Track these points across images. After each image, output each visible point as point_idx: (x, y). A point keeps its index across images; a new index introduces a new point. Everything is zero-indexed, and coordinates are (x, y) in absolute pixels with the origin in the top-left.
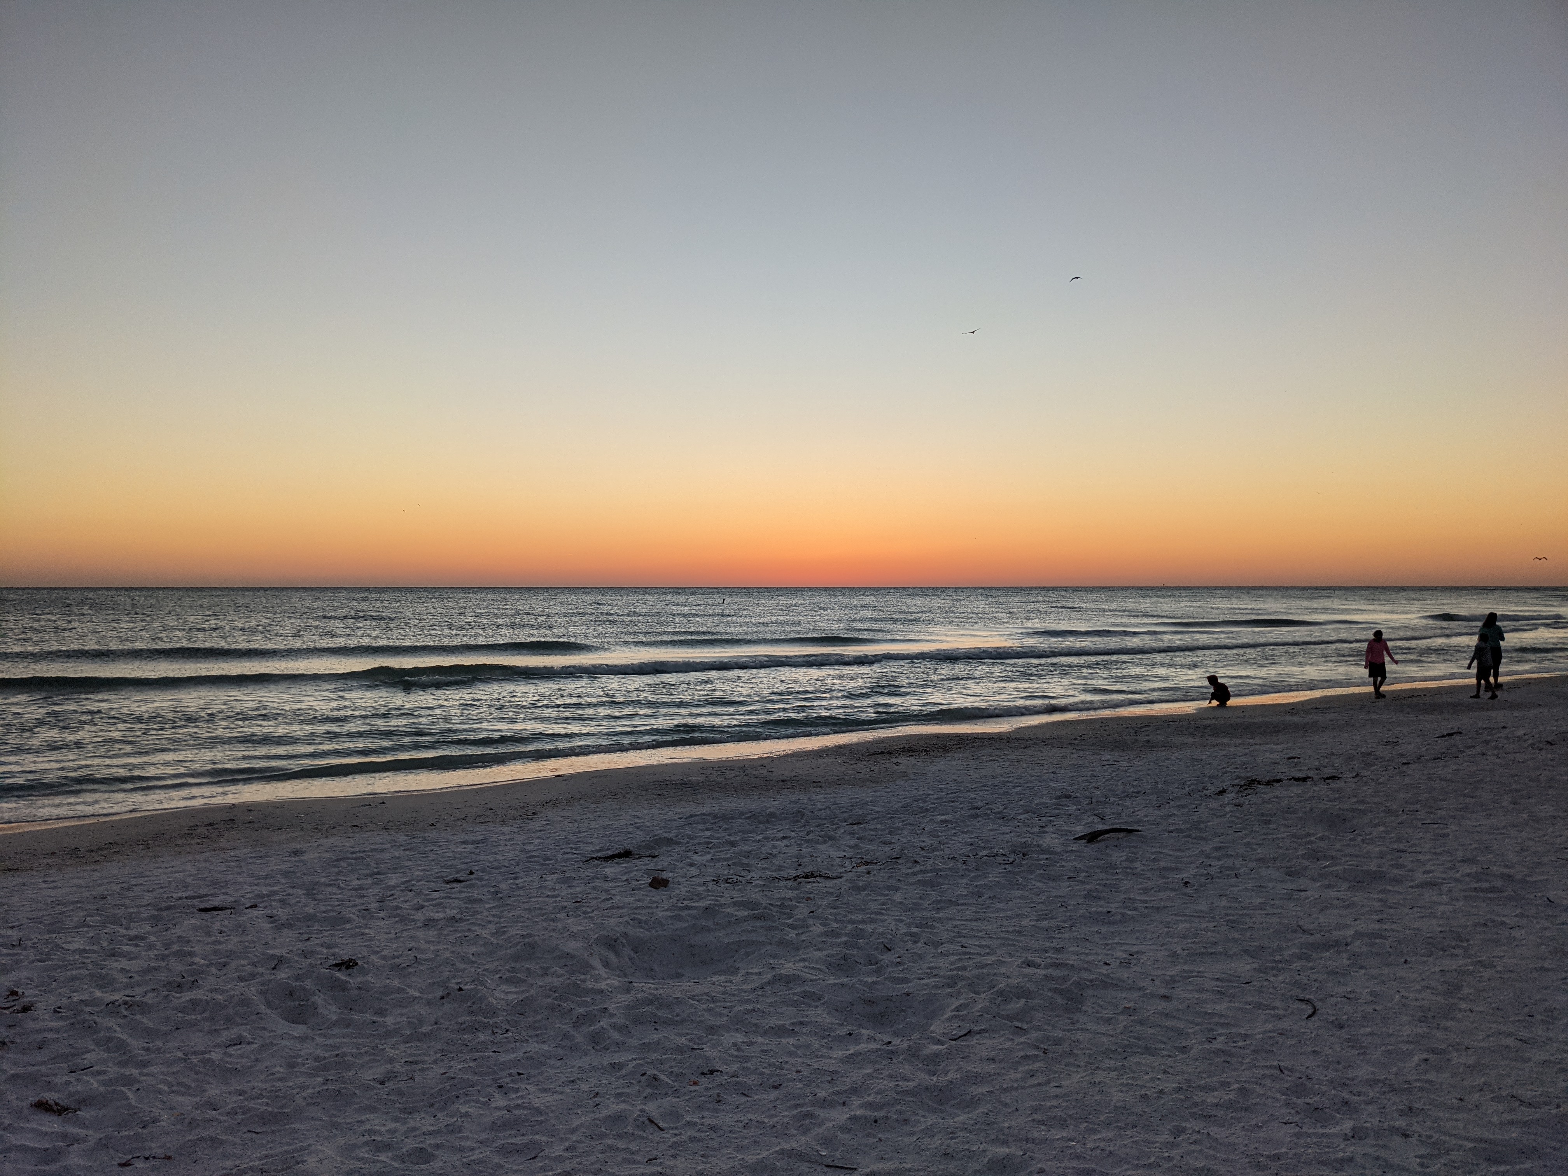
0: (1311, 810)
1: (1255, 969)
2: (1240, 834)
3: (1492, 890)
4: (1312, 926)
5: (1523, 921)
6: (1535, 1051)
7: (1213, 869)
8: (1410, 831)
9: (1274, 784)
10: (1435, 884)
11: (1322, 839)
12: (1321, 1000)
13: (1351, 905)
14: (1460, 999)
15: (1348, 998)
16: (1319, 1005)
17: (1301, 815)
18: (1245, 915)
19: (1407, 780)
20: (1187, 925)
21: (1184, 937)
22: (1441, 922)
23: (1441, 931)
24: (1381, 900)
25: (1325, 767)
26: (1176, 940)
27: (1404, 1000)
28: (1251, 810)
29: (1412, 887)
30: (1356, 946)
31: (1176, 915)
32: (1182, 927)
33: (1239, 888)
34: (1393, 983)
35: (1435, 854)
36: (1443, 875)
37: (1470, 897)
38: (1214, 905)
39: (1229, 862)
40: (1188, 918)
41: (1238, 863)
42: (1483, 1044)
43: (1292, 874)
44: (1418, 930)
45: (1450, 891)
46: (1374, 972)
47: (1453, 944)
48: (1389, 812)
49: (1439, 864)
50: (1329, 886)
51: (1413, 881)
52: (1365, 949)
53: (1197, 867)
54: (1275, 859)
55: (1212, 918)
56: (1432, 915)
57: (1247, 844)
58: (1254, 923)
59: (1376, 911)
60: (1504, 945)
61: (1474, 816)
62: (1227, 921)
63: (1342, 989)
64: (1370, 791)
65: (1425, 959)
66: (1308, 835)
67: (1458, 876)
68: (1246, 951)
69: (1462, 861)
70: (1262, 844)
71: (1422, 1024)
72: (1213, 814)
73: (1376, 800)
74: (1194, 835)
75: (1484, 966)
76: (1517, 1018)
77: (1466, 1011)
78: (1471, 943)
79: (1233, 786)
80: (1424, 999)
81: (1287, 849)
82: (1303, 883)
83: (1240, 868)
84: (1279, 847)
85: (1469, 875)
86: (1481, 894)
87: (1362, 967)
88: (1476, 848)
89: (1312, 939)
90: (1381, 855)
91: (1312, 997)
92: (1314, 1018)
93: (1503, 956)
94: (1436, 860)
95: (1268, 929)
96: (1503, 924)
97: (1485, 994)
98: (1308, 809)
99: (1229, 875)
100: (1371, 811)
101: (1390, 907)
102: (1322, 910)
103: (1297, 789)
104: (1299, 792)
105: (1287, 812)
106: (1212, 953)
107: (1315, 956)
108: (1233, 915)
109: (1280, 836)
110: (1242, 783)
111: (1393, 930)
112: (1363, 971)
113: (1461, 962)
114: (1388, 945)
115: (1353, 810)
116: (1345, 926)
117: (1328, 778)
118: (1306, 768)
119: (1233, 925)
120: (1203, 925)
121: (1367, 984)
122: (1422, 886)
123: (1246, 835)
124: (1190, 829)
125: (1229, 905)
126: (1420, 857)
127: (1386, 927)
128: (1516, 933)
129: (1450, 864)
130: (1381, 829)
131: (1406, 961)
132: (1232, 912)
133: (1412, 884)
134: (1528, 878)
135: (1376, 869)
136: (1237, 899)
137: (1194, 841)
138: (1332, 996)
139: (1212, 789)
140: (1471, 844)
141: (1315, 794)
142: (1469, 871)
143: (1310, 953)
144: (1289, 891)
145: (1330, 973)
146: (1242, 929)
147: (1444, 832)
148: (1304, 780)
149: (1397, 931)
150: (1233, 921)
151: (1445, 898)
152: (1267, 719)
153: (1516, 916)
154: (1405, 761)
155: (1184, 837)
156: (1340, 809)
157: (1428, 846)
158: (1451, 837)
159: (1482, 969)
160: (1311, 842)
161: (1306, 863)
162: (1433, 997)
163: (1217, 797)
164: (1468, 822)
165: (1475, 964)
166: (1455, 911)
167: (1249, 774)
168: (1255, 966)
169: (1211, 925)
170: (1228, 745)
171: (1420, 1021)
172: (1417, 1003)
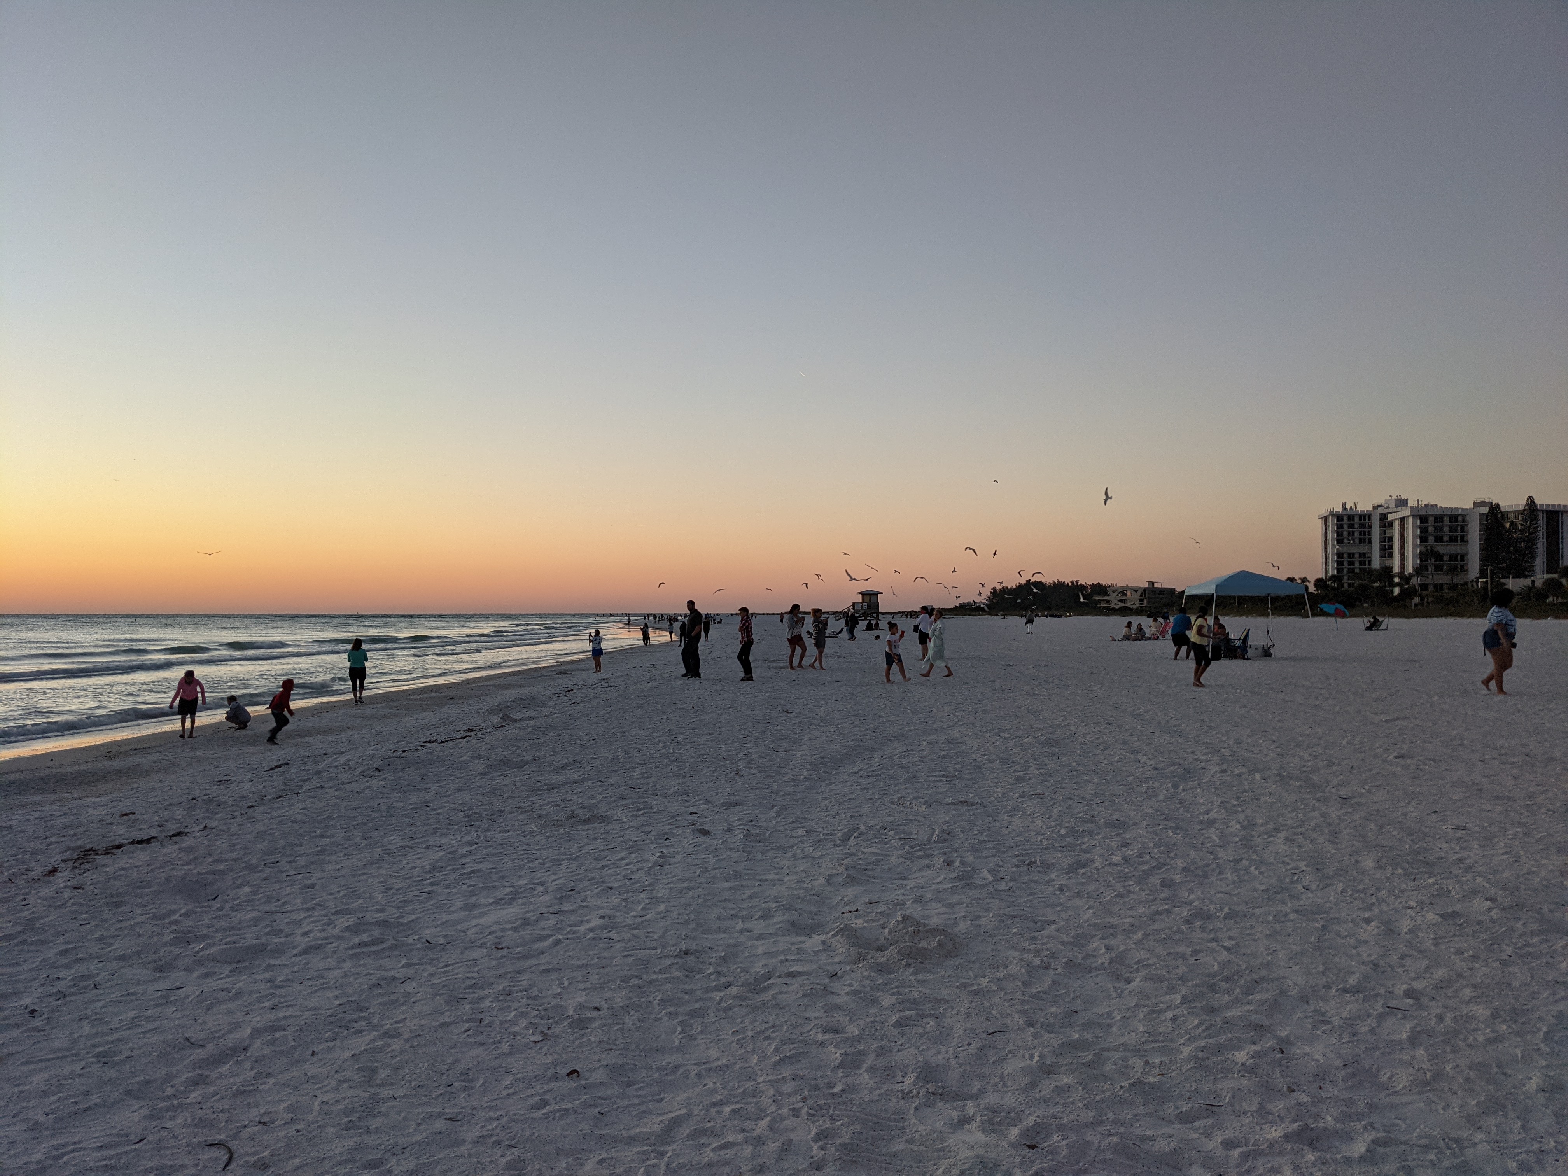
0: (168, 880)
1: (145, 1117)
2: (88, 927)
3: (374, 943)
4: (201, 1035)
5: (411, 972)
6: (465, 1128)
7: (63, 983)
8: (276, 886)
9: (114, 851)
10: (319, 947)
11: (187, 915)
12: (234, 1137)
13: (238, 995)
14: (380, 1085)
15: (264, 1124)
16: (233, 1144)
17: (156, 888)
18: (119, 1040)
19: (259, 827)
20: (46, 1075)
21: (45, 1094)
22: (336, 993)
23: (340, 1005)
24: (269, 981)
25: (167, 821)
26: (33, 1103)
27: (325, 1107)
28: (96, 891)
29: (295, 956)
30: (257, 1048)
31: (27, 1063)
32: (38, 1080)
33: (101, 1004)
34: (306, 1086)
35: (308, 909)
36: (324, 935)
37: (356, 955)
38: (75, 1036)
39: (82, 969)
40: (44, 1064)
41: (93, 967)
42: (418, 1138)
43: (162, 968)
44: (316, 1009)
45: (335, 952)
46: (283, 1078)
47: (354, 1016)
48: (251, 868)
49: (315, 922)
50: (207, 975)
51: (295, 947)
52: (267, 1051)
53: (43, 985)
54: (138, 953)
55: (76, 1055)
56: (325, 988)
57: (100, 940)
58: (132, 1049)
59: (267, 996)
60: (402, 1005)
61: (333, 857)
62: (95, 1056)
63: (253, 1114)
64: (225, 845)
65: (331, 1044)
66: (171, 913)
67: (336, 931)
68: (129, 1092)
69: (337, 913)
70: (119, 936)
71: (351, 1131)
72: (50, 906)
73: (233, 855)
74: (29, 940)
75: (392, 1037)
76: (439, 1092)
77: (389, 1099)
78: (371, 1010)
79: (64, 861)
80: (344, 1098)
81: (150, 937)
82: (177, 977)
83: (98, 974)
84: (140, 935)
85: (347, 928)
86: (365, 950)
87: (269, 1075)
88: (345, 895)
89: (202, 1053)
90: (255, 922)
91: (222, 1137)
92: (233, 1166)
93: (405, 1019)
94: (310, 916)
95: (150, 1054)
96: (394, 979)
97: (402, 1072)
98: (163, 879)
99: (85, 987)
100: (232, 870)
101: (281, 987)
102: (208, 1009)
103: (142, 856)
104: (148, 858)
105: (139, 887)
106: (86, 1110)
107: (213, 1075)
108: (103, 1045)
109: (139, 920)
110: (75, 856)
111: (291, 1017)
112: (272, 1081)
113: (369, 1038)
114: (290, 1038)
115: (214, 872)
116: (237, 1026)
117: (174, 836)
118: (146, 826)
119: (105, 1058)
120: (67, 1071)
121: (279, 1097)
122: (305, 952)
123: (96, 926)
124: (23, 932)
125: (94, 1031)
126: (294, 916)
127: (282, 1015)
128: (410, 987)
129: (325, 920)
130: (247, 889)
131: (313, 1054)
132: (100, 1040)
133: (295, 951)
134: (401, 920)
135: (255, 942)
136: (102, 1019)
137: (32, 948)
138: (245, 1126)
139: (38, 870)
140: (338, 892)
141: (167, 859)
142: (347, 924)
143: (207, 1073)
144: (164, 993)
145: (235, 1095)
146: (118, 1063)
147: (309, 882)
148: (148, 841)
149: (296, 1016)
150: (104, 1054)
151: (331, 962)
152: (82, 767)
153: (403, 967)
154: (250, 804)
155: (16, 945)
156: (199, 873)
157: (299, 901)
158: (317, 887)
159: (389, 1041)
160: (176, 922)
161: (177, 951)
162: (352, 1092)
163: (46, 878)
164: (330, 867)
165: (382, 1037)
166: (345, 976)
167: (79, 843)
168: (145, 1111)
169: (77, 1067)
170: (40, 804)
171: (347, 1129)
172: (340, 1107)
